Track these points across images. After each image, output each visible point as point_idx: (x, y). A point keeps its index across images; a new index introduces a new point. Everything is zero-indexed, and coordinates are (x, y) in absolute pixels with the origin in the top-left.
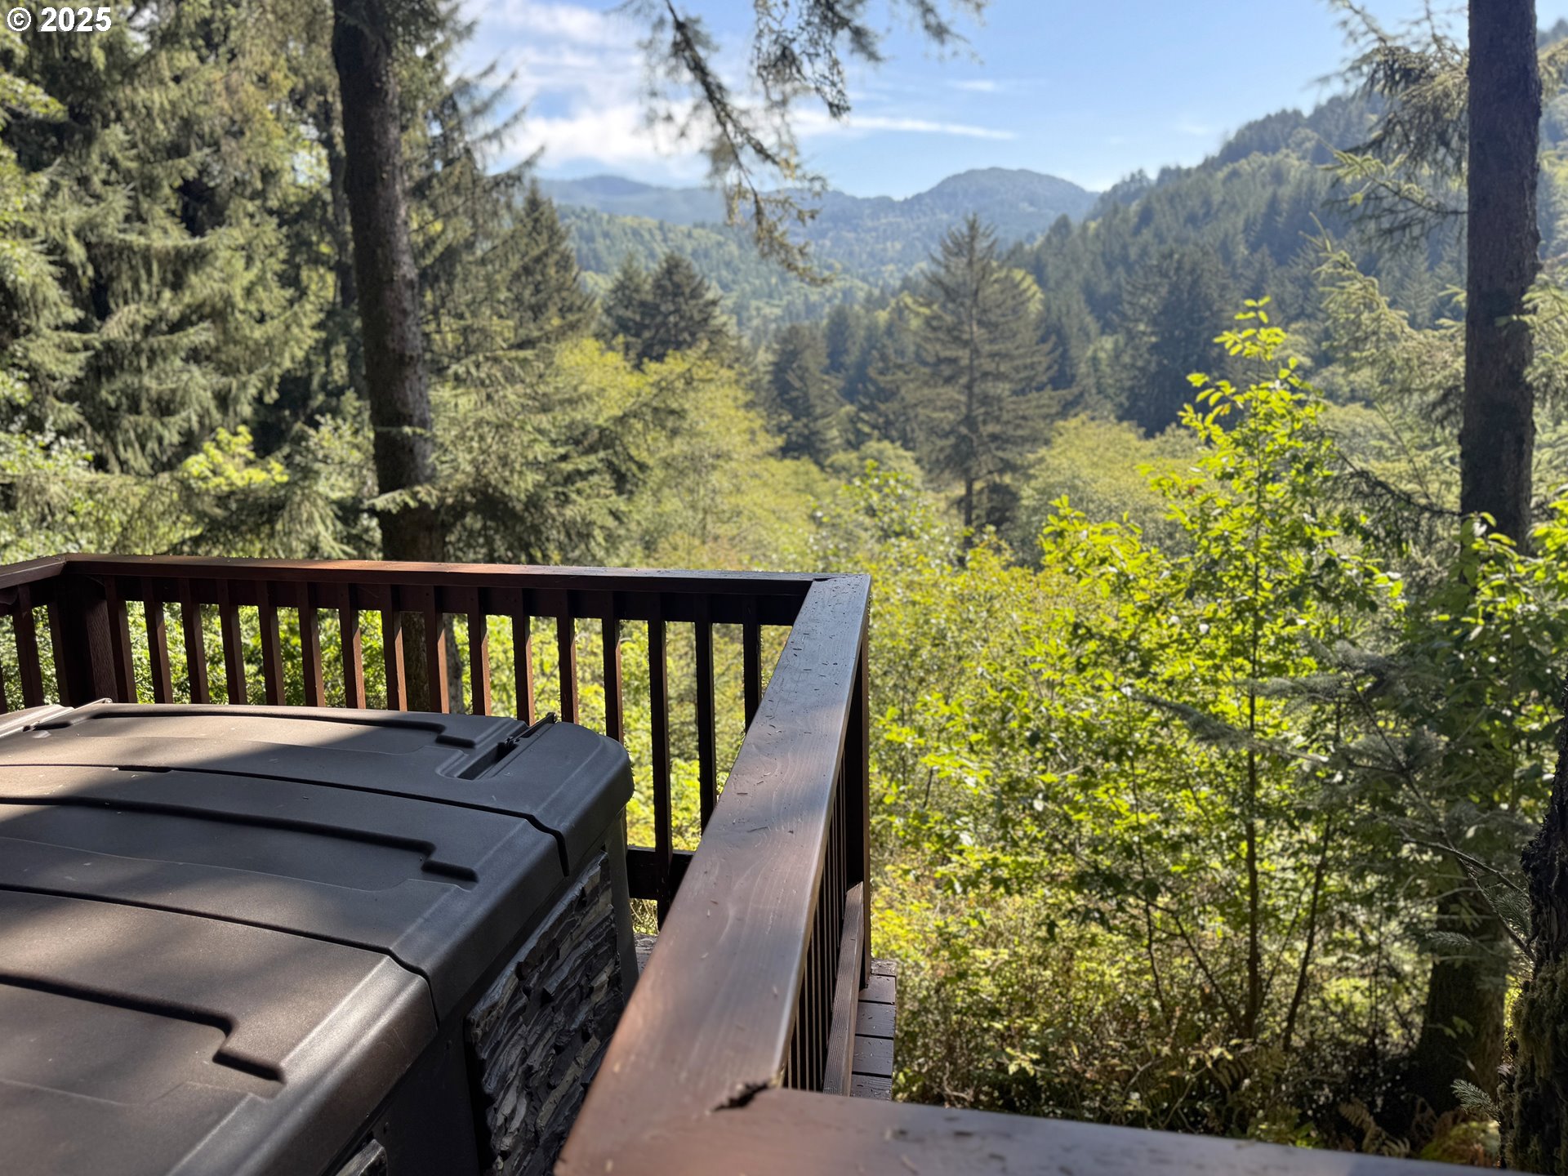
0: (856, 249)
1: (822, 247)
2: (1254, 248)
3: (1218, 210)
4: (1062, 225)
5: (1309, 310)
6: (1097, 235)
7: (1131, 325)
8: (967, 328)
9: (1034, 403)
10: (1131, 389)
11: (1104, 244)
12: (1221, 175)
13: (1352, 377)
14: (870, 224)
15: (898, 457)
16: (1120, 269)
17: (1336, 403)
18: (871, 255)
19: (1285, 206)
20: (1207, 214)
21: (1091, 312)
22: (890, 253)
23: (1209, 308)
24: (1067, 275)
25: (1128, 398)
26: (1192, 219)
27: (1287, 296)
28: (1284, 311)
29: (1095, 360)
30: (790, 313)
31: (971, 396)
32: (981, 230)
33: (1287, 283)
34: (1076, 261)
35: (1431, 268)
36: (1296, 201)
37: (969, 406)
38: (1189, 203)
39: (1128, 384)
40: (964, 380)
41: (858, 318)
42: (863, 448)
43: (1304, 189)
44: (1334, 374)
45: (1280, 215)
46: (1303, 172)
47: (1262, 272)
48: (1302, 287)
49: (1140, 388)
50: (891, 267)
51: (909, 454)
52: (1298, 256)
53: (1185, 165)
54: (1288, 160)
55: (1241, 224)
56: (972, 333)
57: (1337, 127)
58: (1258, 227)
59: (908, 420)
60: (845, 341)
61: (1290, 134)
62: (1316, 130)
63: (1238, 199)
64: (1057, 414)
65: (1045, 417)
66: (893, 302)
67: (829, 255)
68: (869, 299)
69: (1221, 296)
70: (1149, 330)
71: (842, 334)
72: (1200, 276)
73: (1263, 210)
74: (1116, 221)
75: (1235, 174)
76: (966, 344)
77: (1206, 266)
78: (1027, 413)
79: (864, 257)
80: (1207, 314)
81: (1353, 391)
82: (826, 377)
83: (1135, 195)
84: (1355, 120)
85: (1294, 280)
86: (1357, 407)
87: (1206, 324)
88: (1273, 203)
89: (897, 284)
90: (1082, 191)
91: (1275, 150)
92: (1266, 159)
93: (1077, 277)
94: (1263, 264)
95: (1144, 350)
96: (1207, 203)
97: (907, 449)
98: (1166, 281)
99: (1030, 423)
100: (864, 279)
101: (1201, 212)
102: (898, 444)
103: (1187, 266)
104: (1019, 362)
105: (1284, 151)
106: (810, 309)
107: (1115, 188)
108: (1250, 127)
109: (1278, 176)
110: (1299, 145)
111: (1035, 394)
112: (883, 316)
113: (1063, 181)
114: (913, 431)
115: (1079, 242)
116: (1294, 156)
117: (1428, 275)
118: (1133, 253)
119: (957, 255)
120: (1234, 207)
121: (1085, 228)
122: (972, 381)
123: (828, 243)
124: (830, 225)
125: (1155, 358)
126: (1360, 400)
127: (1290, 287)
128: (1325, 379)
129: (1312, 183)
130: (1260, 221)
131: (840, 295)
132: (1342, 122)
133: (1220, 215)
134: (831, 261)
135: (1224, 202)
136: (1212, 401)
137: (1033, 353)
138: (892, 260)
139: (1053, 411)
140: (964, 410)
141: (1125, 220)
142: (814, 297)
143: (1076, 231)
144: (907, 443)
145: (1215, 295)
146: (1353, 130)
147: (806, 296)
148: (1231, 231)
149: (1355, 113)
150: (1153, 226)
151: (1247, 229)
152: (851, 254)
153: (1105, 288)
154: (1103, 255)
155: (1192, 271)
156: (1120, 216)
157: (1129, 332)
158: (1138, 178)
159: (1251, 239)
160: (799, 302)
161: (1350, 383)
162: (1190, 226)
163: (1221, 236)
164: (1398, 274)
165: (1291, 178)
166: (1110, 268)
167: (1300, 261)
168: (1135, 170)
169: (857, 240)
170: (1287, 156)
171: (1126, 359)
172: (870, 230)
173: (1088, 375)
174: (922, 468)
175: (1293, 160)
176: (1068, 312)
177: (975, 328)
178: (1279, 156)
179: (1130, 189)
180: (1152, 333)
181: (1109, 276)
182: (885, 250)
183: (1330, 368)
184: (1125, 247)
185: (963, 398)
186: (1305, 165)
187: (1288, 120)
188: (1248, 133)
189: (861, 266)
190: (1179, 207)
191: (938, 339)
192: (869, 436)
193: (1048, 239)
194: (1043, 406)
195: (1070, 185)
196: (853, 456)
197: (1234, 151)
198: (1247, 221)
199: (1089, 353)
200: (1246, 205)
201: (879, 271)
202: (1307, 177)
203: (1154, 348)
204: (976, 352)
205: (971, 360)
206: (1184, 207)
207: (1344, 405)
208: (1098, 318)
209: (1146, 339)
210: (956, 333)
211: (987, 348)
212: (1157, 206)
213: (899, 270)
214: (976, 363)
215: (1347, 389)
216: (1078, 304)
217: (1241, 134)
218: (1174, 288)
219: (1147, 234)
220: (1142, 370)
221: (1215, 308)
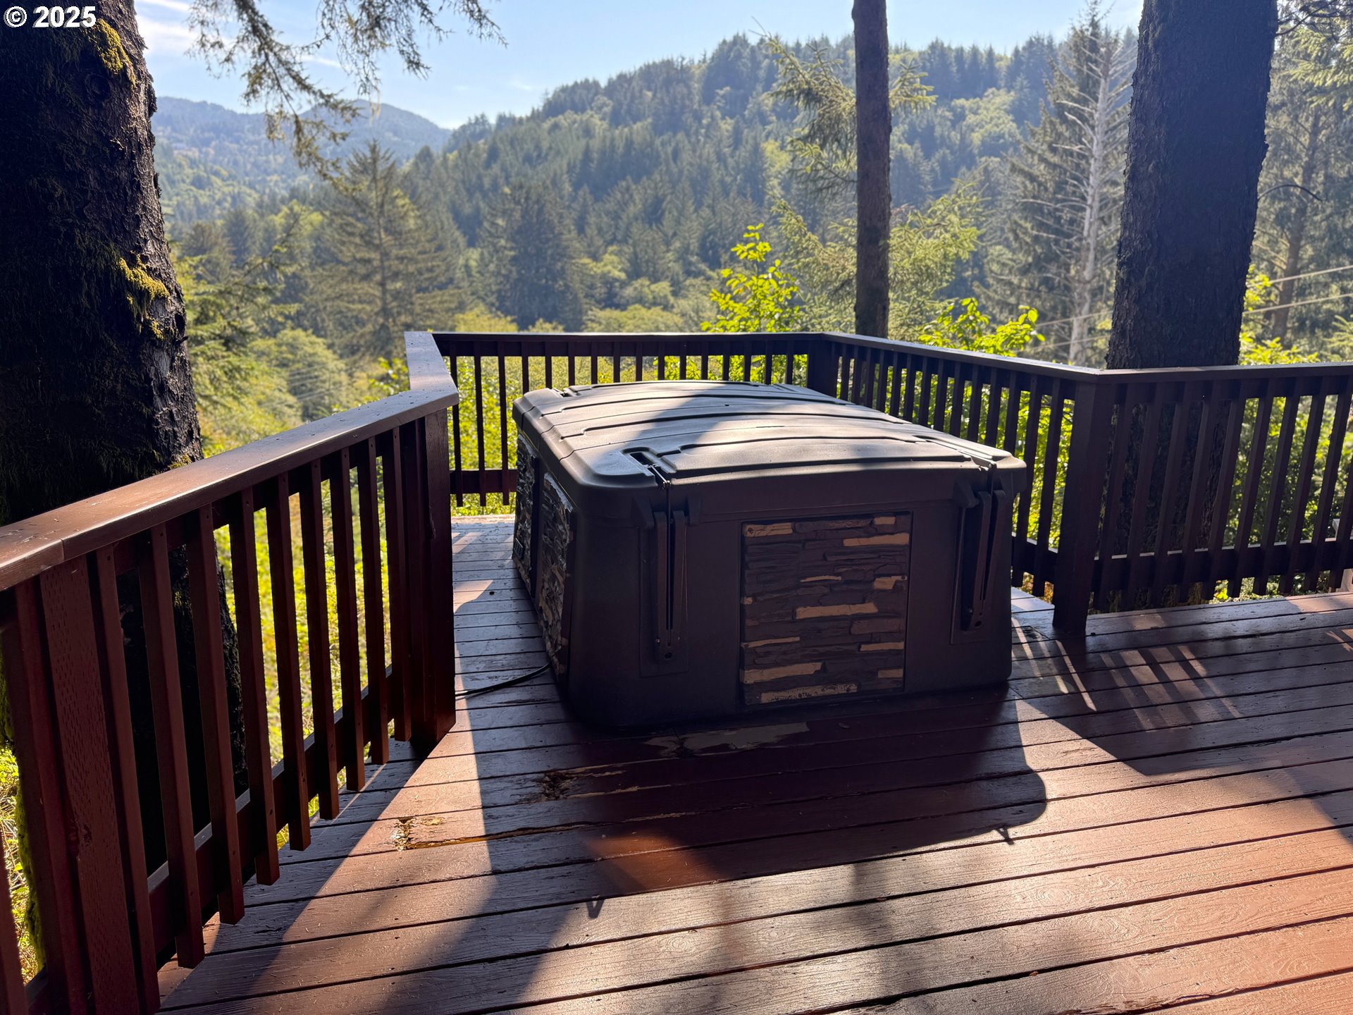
0: (240, 158)
1: (207, 154)
2: (577, 186)
3: (547, 155)
4: (425, 155)
5: (619, 237)
6: (456, 166)
7: (496, 241)
8: (376, 235)
9: (439, 299)
10: (499, 291)
11: (463, 173)
12: (547, 125)
13: (653, 287)
14: (251, 137)
15: (312, 343)
16: (478, 195)
17: (644, 306)
18: (255, 165)
19: (595, 155)
20: (539, 156)
21: (458, 228)
22: (273, 165)
23: (552, 230)
24: (436, 196)
25: (498, 299)
26: (528, 159)
27: (603, 225)
28: (602, 237)
29: (467, 266)
30: (182, 213)
31: (384, 292)
32: (381, 154)
33: (603, 215)
34: (442, 185)
35: (696, 210)
36: (603, 153)
37: (383, 299)
38: (526, 147)
39: (494, 288)
40: (378, 277)
41: (255, 221)
42: (279, 335)
43: (608, 143)
44: (642, 286)
45: (592, 162)
46: (604, 130)
47: (585, 206)
48: (613, 219)
49: (506, 291)
50: (275, 177)
51: (320, 340)
52: (609, 195)
53: (518, 115)
54: (593, 120)
55: (565, 167)
56: (381, 239)
57: (625, 98)
58: (578, 170)
59: (318, 311)
60: (245, 240)
61: (593, 100)
62: (611, 98)
63: (561, 147)
64: (456, 308)
65: (448, 310)
66: (285, 209)
67: (214, 162)
68: (260, 205)
69: (560, 222)
70: (508, 245)
71: (242, 235)
72: (544, 205)
73: (580, 157)
74: (470, 156)
75: (556, 126)
76: (378, 247)
77: (546, 197)
78: (433, 306)
79: (249, 166)
80: (551, 236)
81: (654, 298)
82: (234, 273)
83: (481, 135)
84: (637, 94)
85: (608, 213)
86: (658, 309)
87: (550, 244)
88: (587, 152)
89: (286, 194)
90: (436, 127)
91: (583, 110)
92: (578, 117)
93: (445, 198)
94: (585, 200)
95: (505, 262)
96: (538, 147)
97: (318, 336)
98: (519, 207)
99: (436, 315)
100: (251, 186)
101: (535, 154)
102: (310, 331)
103: (534, 198)
104: (421, 265)
105: (590, 112)
106: (202, 210)
107: (463, 128)
108: (564, 90)
109: (588, 132)
110: (600, 108)
111: (437, 292)
112: (278, 220)
113: (420, 117)
114: (323, 321)
115: (442, 170)
116: (596, 116)
117: (695, 215)
118: (487, 182)
119: (362, 172)
120: (558, 153)
121: (445, 159)
122: (384, 279)
123: (212, 152)
124: (212, 134)
125: (514, 269)
126: (660, 304)
127: (605, 219)
128: (636, 289)
129: (613, 140)
130: (579, 166)
131: (229, 199)
132: (629, 95)
133: (549, 158)
134: (217, 167)
135: (550, 148)
136: (733, 285)
137: (433, 259)
138: (275, 171)
139: (453, 306)
140: (379, 303)
141: (477, 155)
142: (204, 200)
143: (438, 161)
144: (318, 331)
145: (556, 221)
146: (637, 101)
147: (196, 198)
148: (559, 172)
149: (637, 89)
150: (499, 162)
151: (570, 169)
152: (236, 163)
153: (467, 209)
154: (463, 182)
155: (538, 202)
156: (472, 151)
157: (494, 245)
158: (481, 121)
159: (573, 179)
160: (190, 204)
161: (652, 292)
162: (527, 164)
163: (552, 174)
164: (675, 214)
165: (597, 135)
166: (470, 194)
167: (612, 199)
168: (479, 115)
169: (240, 151)
170: (592, 116)
171: (492, 267)
172: (251, 143)
173: (463, 279)
174: (335, 352)
175: (596, 120)
176: (442, 228)
177: (383, 236)
178: (585, 117)
179: (474, 130)
180: (512, 249)
181: (470, 200)
182: (268, 162)
183: (639, 281)
184: (479, 177)
185: (378, 293)
186: (605, 125)
187: (589, 87)
188: (563, 96)
189: (247, 174)
190: (518, 149)
191: (351, 243)
192: (283, 325)
193: (416, 164)
194: (446, 301)
195: (426, 122)
196: (271, 342)
197: (554, 107)
198: (569, 164)
199: (461, 261)
200: (567, 152)
201: (264, 180)
202: (608, 134)
203: (514, 260)
204: (385, 255)
205: (382, 261)
206: (522, 149)
207: (649, 308)
208: (465, 234)
209: (507, 252)
210: (367, 238)
211: (394, 252)
212: (500, 146)
213: (284, 181)
214: (386, 264)
215: (650, 297)
216: (447, 218)
217: (556, 94)
218: (525, 213)
219: (496, 168)
220: (507, 277)
221: (556, 232)
